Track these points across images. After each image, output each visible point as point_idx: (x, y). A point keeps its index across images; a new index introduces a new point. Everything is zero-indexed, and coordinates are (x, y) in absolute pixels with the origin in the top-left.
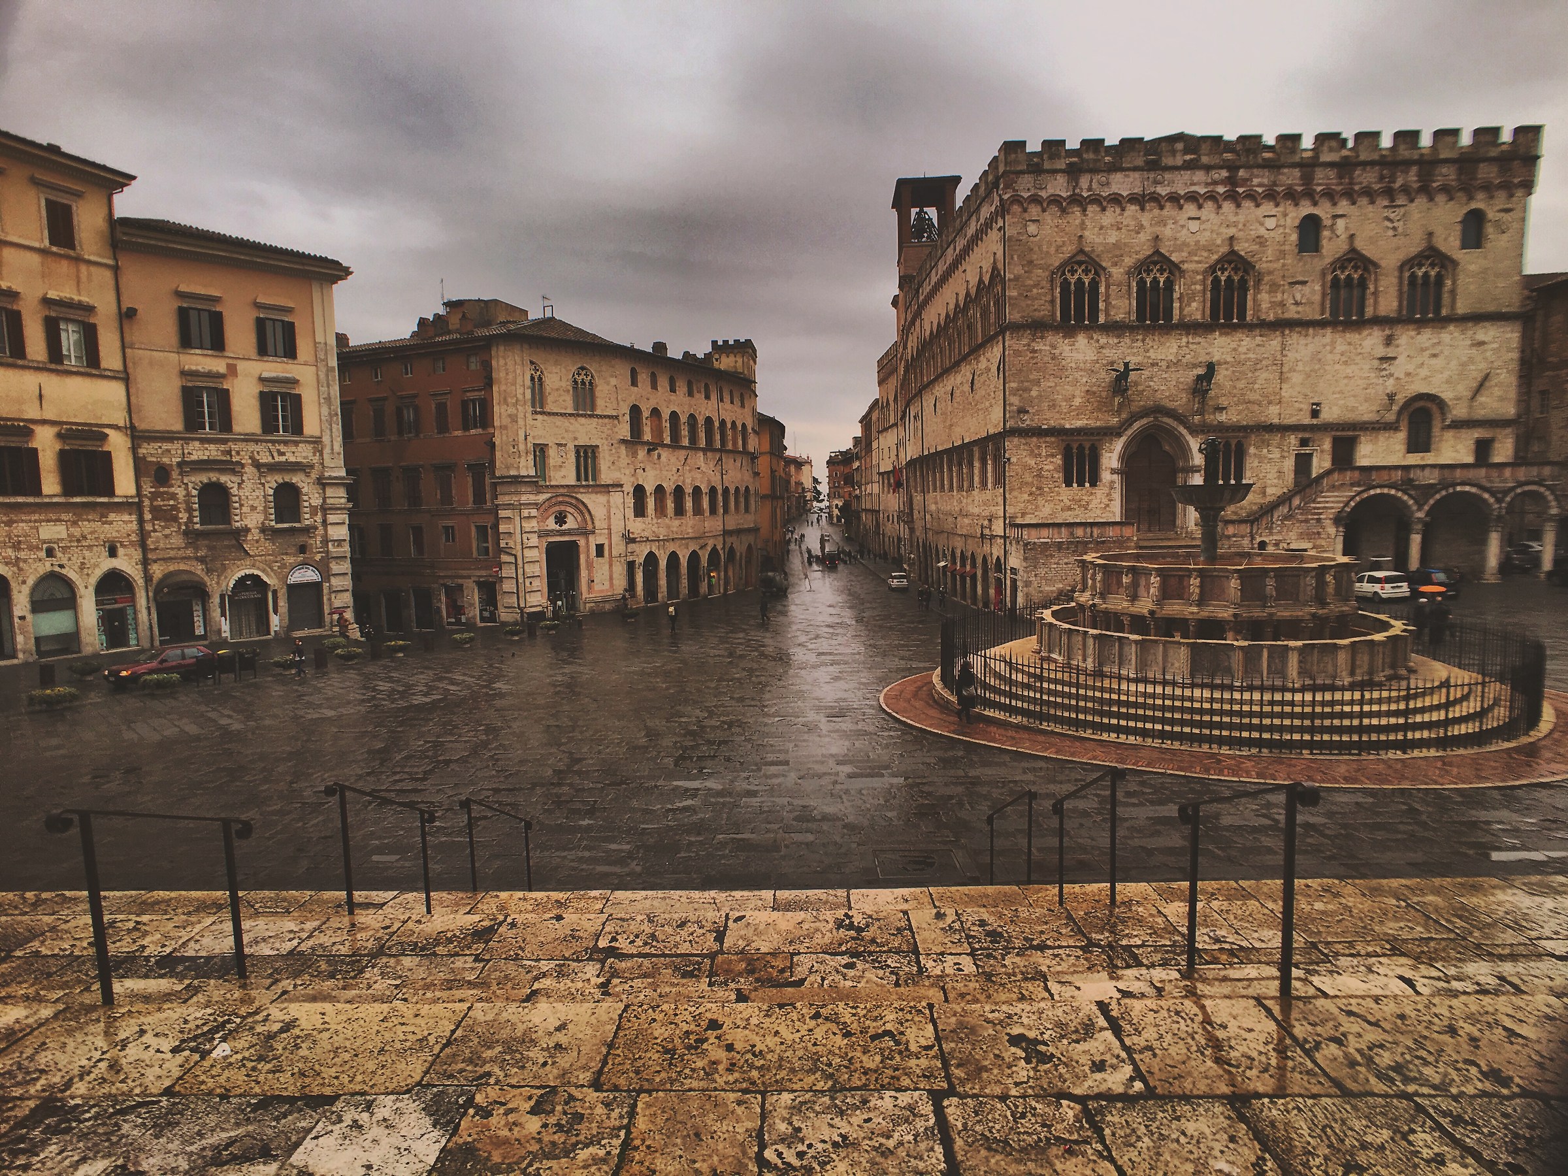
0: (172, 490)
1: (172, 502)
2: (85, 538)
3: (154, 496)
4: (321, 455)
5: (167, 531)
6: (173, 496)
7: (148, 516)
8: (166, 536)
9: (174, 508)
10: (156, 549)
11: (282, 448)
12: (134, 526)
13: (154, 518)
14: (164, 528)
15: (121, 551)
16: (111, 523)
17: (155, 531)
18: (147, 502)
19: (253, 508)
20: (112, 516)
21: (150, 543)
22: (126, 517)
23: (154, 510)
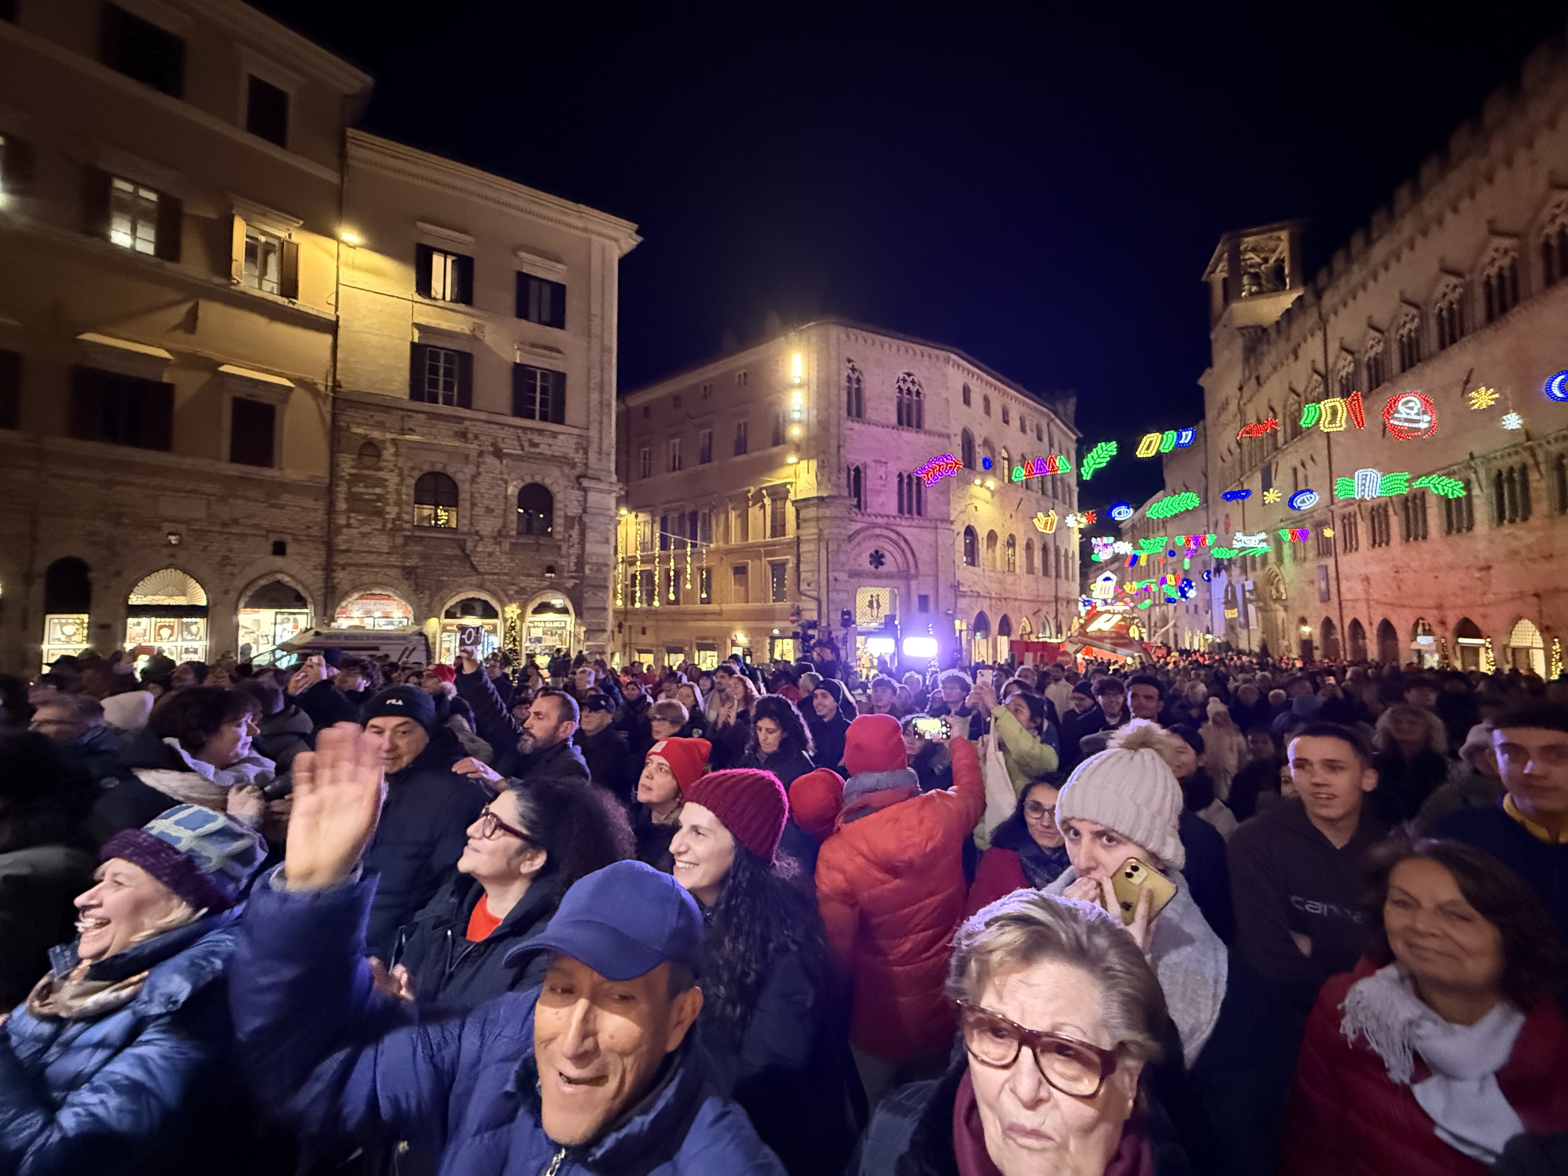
0: (381, 474)
1: (378, 491)
2: (236, 522)
3: (355, 479)
4: (586, 451)
5: (366, 529)
6: (382, 483)
7: (342, 506)
8: (364, 535)
9: (380, 498)
10: (347, 551)
11: (537, 439)
12: (320, 516)
13: (350, 510)
14: (363, 523)
15: (291, 548)
16: (282, 507)
17: (348, 526)
18: (342, 488)
19: (489, 510)
20: (285, 498)
21: (341, 541)
22: (309, 503)
23: (353, 498)
